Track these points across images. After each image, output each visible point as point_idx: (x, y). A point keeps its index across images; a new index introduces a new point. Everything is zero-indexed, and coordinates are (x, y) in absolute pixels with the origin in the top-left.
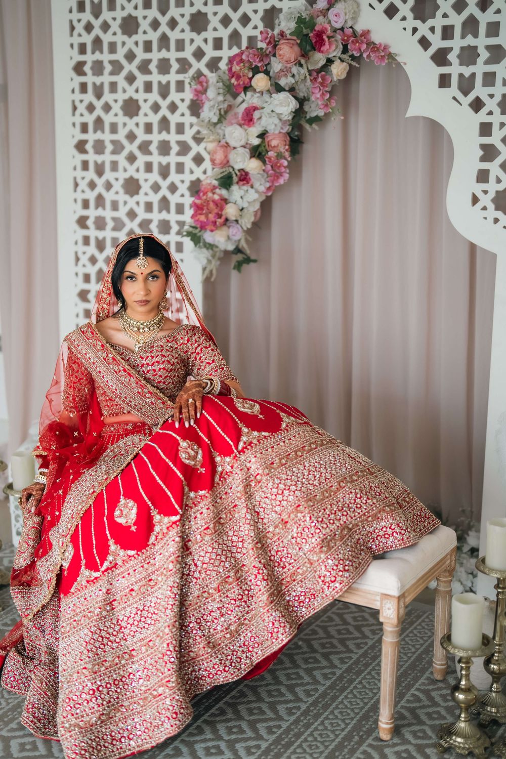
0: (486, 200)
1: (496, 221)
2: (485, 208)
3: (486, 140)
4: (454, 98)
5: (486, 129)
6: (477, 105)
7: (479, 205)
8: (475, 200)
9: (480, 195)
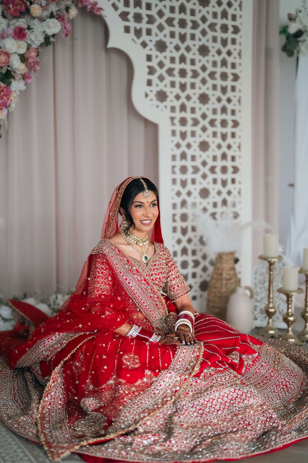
0: (152, 95)
1: (157, 106)
2: (151, 100)
3: (150, 64)
4: (133, 40)
5: (149, 58)
6: (144, 45)
7: (149, 98)
8: (147, 95)
9: (149, 93)
